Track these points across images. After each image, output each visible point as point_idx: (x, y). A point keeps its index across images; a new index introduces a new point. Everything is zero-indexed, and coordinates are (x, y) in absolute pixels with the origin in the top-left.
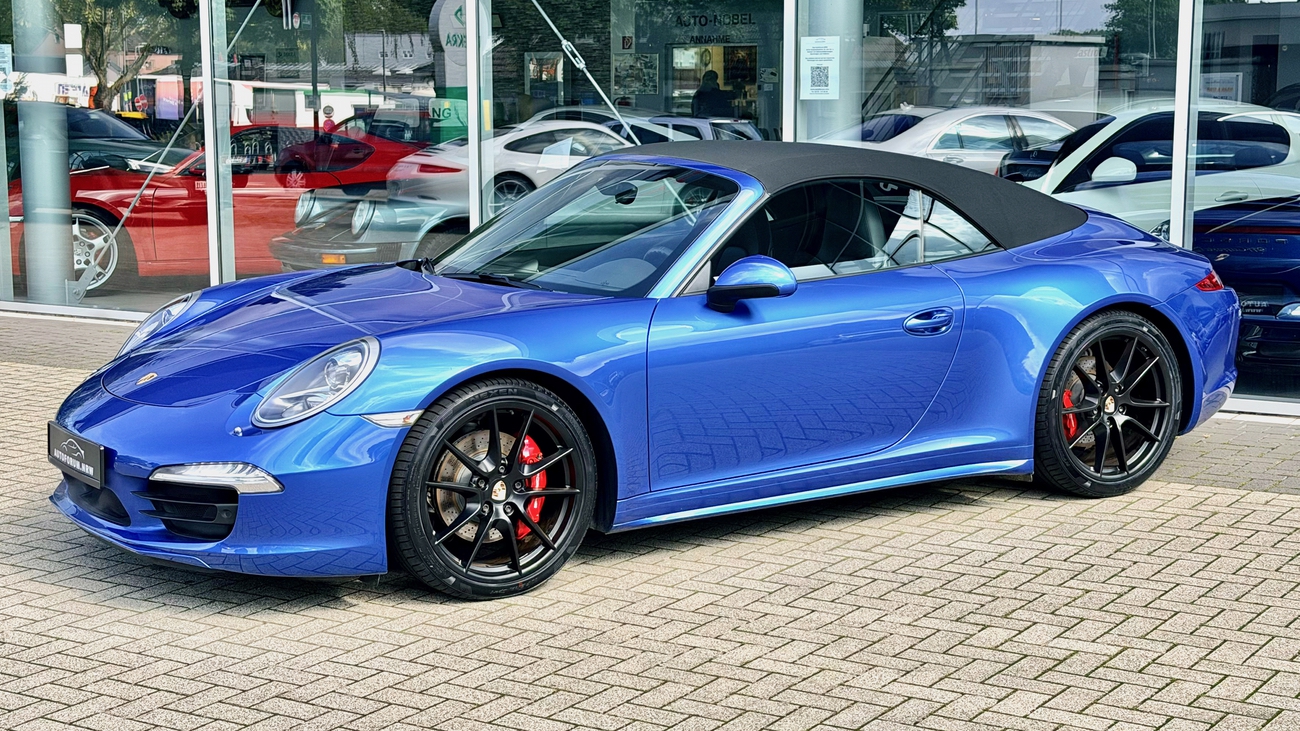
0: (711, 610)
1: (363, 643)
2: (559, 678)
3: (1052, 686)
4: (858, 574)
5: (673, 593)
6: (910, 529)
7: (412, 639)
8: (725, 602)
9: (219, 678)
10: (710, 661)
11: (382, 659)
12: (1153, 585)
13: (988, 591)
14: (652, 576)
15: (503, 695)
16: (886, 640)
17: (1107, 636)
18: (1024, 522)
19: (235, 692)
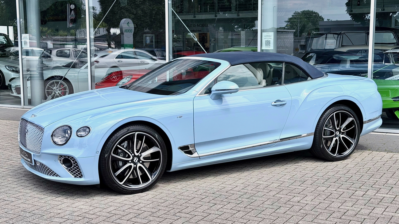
0: (279, 187)
1: (192, 198)
2: (251, 206)
3: (384, 206)
4: (313, 177)
5: (267, 183)
6: (319, 165)
7: (204, 197)
8: (281, 185)
9: (159, 208)
10: (289, 201)
11: (200, 202)
12: (393, 179)
13: (351, 181)
14: (258, 179)
15: (239, 211)
16: (332, 195)
17: (390, 193)
18: (348, 163)
19: (166, 211)
